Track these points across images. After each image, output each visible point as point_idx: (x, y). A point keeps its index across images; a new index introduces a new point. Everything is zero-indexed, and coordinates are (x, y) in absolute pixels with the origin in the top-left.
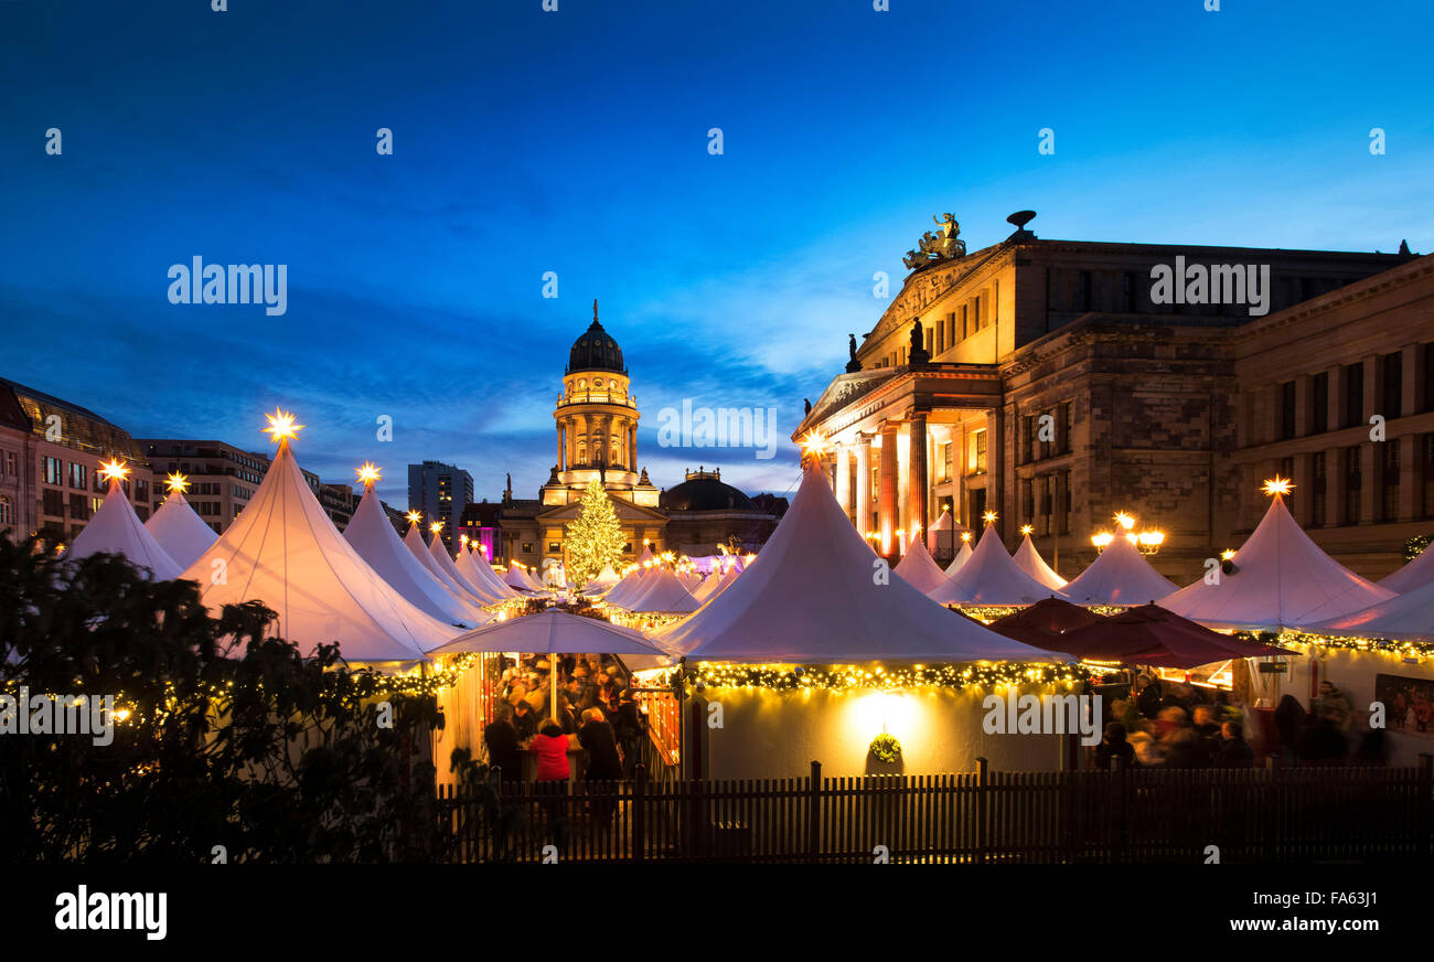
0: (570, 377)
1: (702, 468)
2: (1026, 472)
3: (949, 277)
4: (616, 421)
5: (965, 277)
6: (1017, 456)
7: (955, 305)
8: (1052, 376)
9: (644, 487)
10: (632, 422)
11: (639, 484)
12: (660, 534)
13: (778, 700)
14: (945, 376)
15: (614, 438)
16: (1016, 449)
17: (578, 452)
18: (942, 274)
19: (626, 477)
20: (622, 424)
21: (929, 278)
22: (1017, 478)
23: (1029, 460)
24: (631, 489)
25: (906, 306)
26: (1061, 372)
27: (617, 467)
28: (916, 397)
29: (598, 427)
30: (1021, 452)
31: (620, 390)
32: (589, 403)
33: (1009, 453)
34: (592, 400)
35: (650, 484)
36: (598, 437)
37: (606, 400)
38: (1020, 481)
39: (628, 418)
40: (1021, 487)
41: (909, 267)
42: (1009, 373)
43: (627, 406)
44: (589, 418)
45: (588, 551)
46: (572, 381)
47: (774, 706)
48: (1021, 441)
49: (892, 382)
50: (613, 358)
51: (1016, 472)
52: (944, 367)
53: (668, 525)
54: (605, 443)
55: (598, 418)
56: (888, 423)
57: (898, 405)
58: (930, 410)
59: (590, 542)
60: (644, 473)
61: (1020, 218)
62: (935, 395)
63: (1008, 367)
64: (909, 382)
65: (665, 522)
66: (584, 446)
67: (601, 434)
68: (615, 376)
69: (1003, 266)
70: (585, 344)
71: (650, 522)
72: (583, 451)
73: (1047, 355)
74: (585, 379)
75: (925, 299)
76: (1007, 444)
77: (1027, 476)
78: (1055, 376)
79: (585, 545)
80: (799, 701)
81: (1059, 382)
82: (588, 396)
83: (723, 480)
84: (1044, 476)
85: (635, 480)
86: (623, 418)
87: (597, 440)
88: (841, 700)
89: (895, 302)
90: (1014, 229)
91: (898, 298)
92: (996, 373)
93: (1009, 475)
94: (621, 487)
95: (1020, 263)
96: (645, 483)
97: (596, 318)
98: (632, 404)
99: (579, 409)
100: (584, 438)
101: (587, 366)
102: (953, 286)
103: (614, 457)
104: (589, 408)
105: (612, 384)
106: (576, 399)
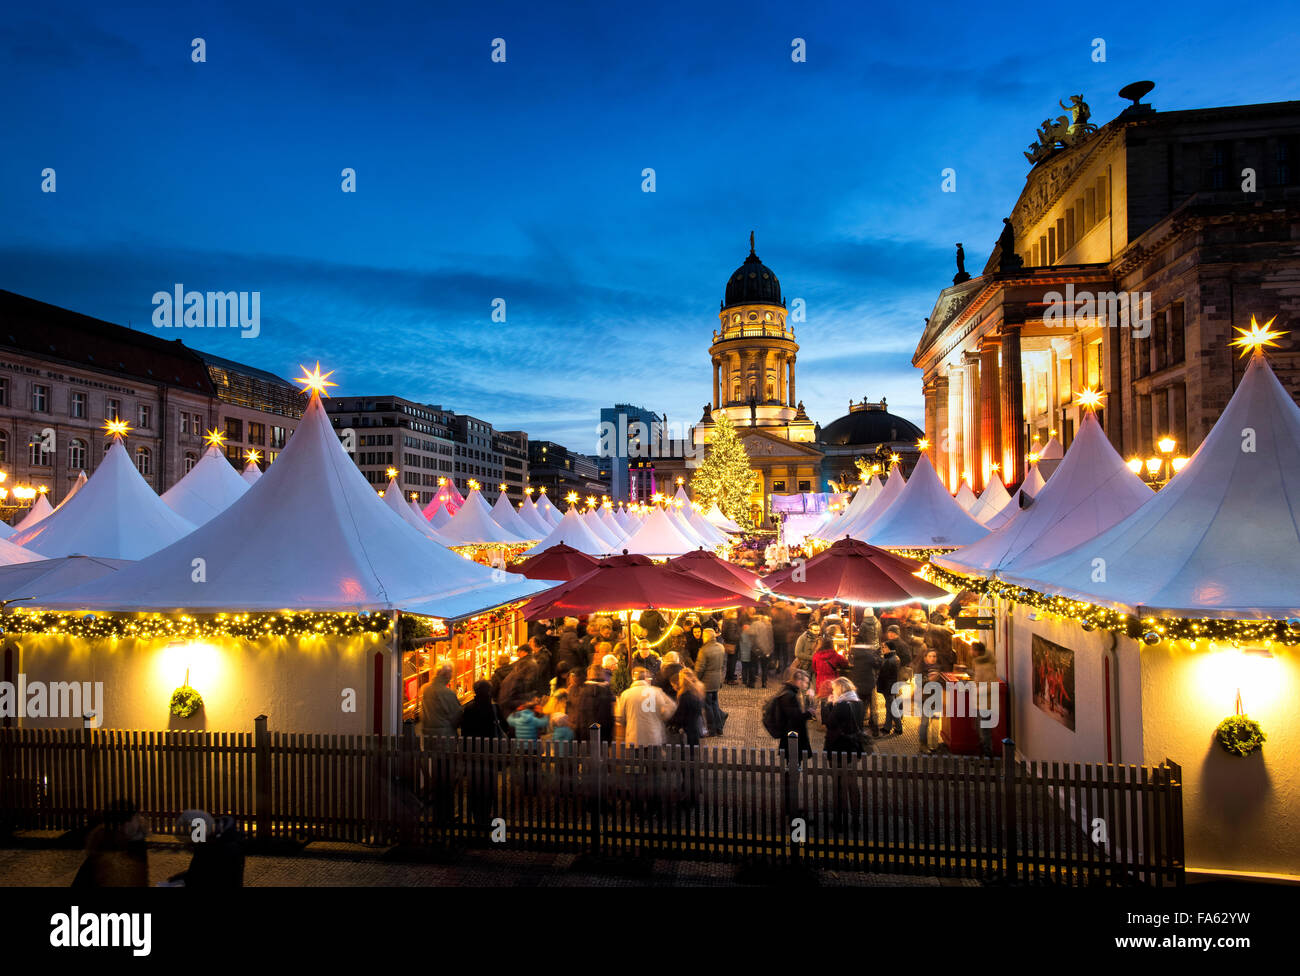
0: (725, 313)
1: (865, 399)
2: (1143, 387)
3: (1067, 168)
4: (771, 355)
5: (1081, 167)
6: (1133, 369)
7: (1073, 199)
8: (1162, 271)
9: (799, 422)
10: (789, 354)
11: (795, 419)
12: (815, 470)
13: (87, 648)
14: (1041, 282)
15: (768, 372)
16: (1133, 361)
17: (733, 389)
18: (1061, 165)
19: (782, 412)
20: (779, 357)
21: (1049, 171)
22: (1134, 394)
23: (1146, 373)
24: (786, 425)
25: (1030, 206)
26: (1171, 266)
27: (773, 402)
28: (1005, 308)
29: (753, 362)
30: (1138, 364)
31: (776, 322)
32: (743, 338)
33: (1126, 365)
34: (746, 334)
35: (807, 419)
36: (753, 372)
37: (760, 333)
38: (1138, 399)
39: (784, 351)
40: (1139, 404)
41: (1032, 162)
42: (1119, 272)
43: (783, 338)
44: (743, 355)
45: (714, 491)
46: (726, 316)
47: (83, 655)
48: (1137, 351)
49: (982, 294)
50: (769, 290)
51: (1133, 388)
52: (1037, 272)
53: (823, 461)
54: (760, 377)
55: (753, 353)
56: (986, 339)
57: (992, 319)
58: (1022, 322)
59: (716, 482)
60: (801, 407)
61: (1136, 90)
62: (1029, 304)
63: (1117, 266)
64: (998, 293)
65: (820, 458)
66: (738, 383)
67: (756, 368)
68: (771, 308)
69: (1115, 148)
70: (739, 278)
71: (803, 459)
72: (738, 387)
73: (1153, 247)
74: (740, 314)
75: (1047, 196)
76: (1124, 355)
77: (1145, 392)
78: (1165, 271)
79: (712, 484)
80: (107, 648)
81: (1170, 278)
82: (742, 330)
83: (890, 411)
84: (1161, 391)
85: (792, 414)
86: (778, 351)
87: (752, 375)
88: (147, 649)
89: (1019, 202)
90: (1128, 103)
91: (1021, 198)
92: (1105, 273)
93: (1126, 392)
94: (777, 423)
95: (1131, 142)
96: (802, 417)
97: (752, 252)
98: (788, 335)
99: (734, 344)
100: (739, 373)
101: (740, 301)
102: (1071, 177)
103: (770, 391)
104: (743, 344)
105: (768, 317)
106: (730, 335)
